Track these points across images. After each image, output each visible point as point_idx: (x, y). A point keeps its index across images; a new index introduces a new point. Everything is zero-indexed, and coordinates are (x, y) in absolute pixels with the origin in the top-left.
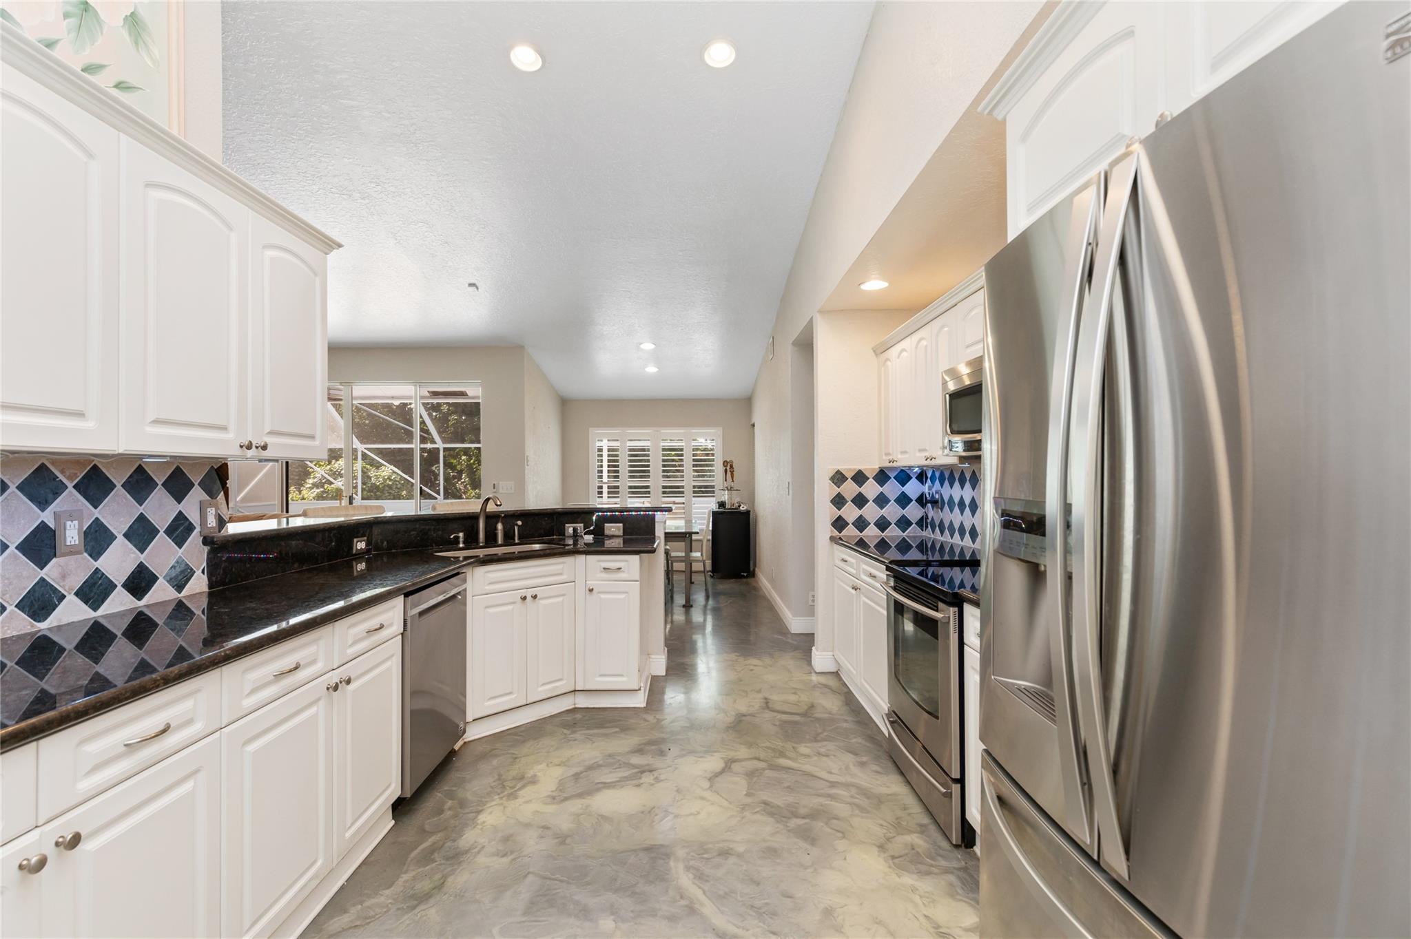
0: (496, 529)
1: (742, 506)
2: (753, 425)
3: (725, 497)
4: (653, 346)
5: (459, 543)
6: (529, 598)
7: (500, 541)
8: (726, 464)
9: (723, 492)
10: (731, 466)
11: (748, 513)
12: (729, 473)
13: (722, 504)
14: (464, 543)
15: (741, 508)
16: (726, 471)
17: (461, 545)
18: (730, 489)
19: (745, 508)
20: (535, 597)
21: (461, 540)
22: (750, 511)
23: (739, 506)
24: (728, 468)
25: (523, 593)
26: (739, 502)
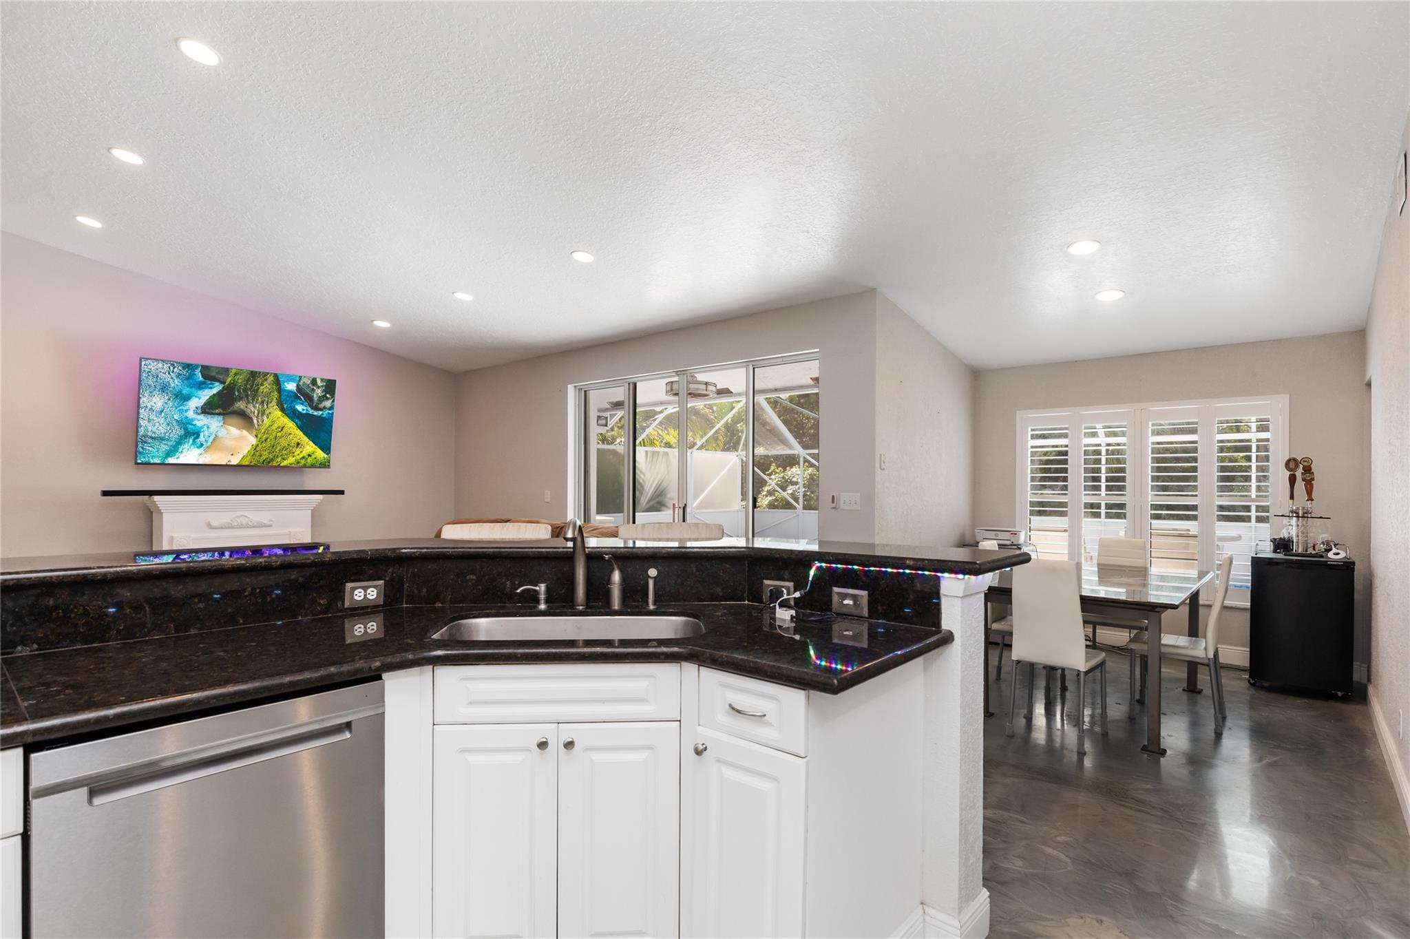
0: (609, 581)
1: (1334, 550)
2: (1369, 385)
3: (1290, 530)
4: (1095, 246)
5: (538, 602)
6: (555, 746)
7: (616, 604)
8: (1292, 465)
9: (1285, 520)
10: (1308, 470)
11: (1347, 567)
12: (1300, 485)
13: (1282, 545)
14: (547, 601)
15: (1330, 555)
16: (1292, 480)
17: (542, 607)
18: (1305, 515)
19: (1342, 555)
20: (569, 745)
21: (542, 596)
22: (1353, 563)
23: (1329, 550)
24: (1299, 473)
25: (547, 732)
26: (1328, 543)
